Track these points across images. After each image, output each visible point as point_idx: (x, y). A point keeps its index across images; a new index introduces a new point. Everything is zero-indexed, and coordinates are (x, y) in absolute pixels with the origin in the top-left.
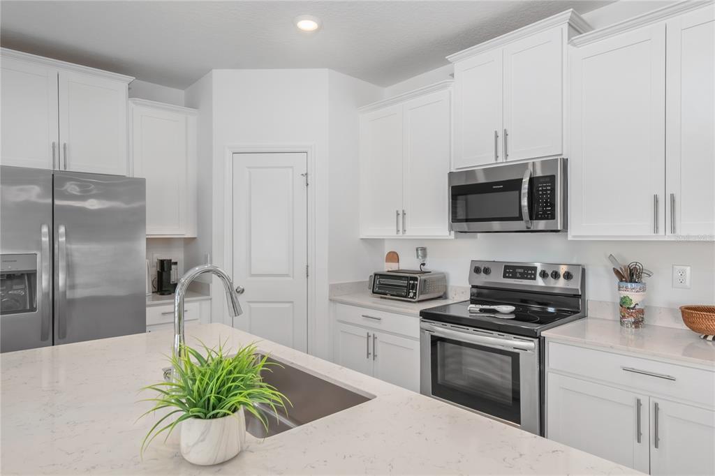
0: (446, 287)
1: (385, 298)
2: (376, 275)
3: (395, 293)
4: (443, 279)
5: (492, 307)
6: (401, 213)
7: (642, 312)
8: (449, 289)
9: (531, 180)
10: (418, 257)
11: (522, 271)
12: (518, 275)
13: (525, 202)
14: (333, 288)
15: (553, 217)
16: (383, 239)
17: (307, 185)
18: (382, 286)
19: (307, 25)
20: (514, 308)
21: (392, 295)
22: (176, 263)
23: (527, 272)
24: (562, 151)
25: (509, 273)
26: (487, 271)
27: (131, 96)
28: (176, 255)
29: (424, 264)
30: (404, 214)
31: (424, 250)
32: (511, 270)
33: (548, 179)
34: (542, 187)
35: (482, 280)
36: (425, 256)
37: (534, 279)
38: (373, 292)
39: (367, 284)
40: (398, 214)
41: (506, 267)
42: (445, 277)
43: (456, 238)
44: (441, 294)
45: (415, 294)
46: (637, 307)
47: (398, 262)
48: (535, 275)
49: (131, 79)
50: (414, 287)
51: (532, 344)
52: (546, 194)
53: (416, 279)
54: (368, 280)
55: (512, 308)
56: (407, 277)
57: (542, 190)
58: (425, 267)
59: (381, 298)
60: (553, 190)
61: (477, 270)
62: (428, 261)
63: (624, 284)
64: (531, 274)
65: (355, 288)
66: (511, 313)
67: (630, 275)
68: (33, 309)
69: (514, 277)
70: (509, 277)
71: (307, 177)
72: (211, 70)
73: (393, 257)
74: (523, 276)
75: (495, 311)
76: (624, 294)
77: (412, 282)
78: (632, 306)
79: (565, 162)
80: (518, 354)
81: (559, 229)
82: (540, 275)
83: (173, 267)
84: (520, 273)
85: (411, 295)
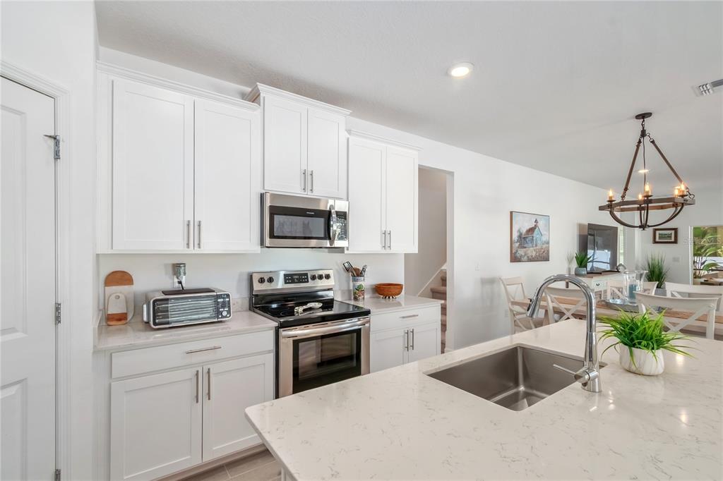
11: (298, 277)
12: (296, 281)
17: (57, 158)
23: (302, 277)
25: (289, 280)
26: (270, 280)
30: (198, 226)
32: (290, 278)
33: (342, 214)
36: (185, 272)
37: (308, 281)
40: (188, 225)
41: (285, 275)
45: (229, 311)
48: (307, 278)
50: (225, 304)
60: (346, 221)
61: (261, 280)
64: (305, 279)
69: (293, 282)
70: (289, 283)
71: (57, 144)
74: (300, 281)
78: (363, 289)
80: (361, 329)
82: (311, 279)
84: (297, 279)
85: (225, 313)
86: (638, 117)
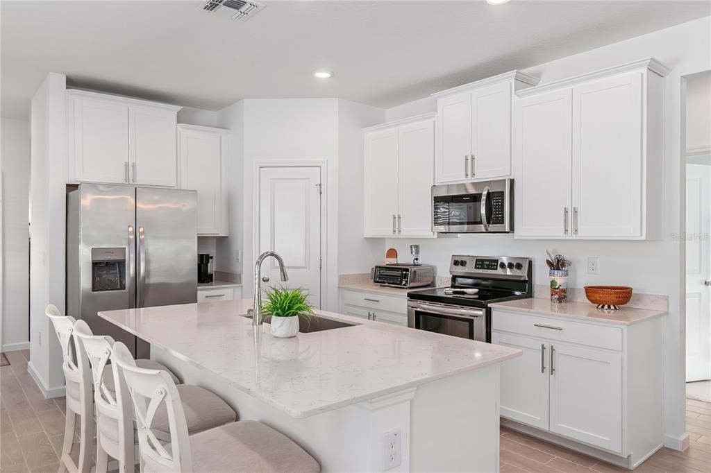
0: (434, 277)
1: (384, 286)
2: (376, 267)
3: (392, 282)
4: (432, 270)
5: (462, 290)
6: (397, 217)
7: (564, 291)
8: (437, 278)
9: (488, 194)
10: (412, 253)
11: (488, 263)
12: (485, 267)
13: (483, 211)
14: (342, 278)
15: (502, 222)
16: (385, 238)
17: (321, 193)
18: (381, 276)
19: (322, 75)
20: (477, 290)
21: (389, 283)
22: (212, 258)
23: (492, 263)
24: (511, 173)
25: (479, 264)
26: (463, 263)
27: (178, 122)
28: (211, 251)
29: (417, 259)
30: (399, 218)
31: (417, 247)
32: (481, 263)
33: (499, 194)
34: (496, 199)
35: (460, 270)
36: (417, 252)
37: (496, 269)
38: (375, 282)
39: (370, 275)
40: (395, 218)
41: (477, 260)
42: (433, 270)
43: (438, 237)
44: (429, 283)
45: (407, 282)
46: (561, 288)
47: (397, 257)
48: (497, 265)
49: (179, 108)
50: (406, 276)
51: (481, 313)
52: (499, 205)
53: (407, 270)
54: (370, 272)
55: (476, 290)
56: (401, 269)
57: (496, 202)
58: (418, 261)
59: (381, 286)
60: (503, 202)
61: (456, 263)
62: (420, 257)
63: (553, 271)
64: (495, 265)
65: (361, 278)
66: (476, 294)
67: (558, 264)
68: (123, 287)
69: (482, 268)
70: (478, 268)
71: (321, 188)
72: (242, 99)
73: (392, 253)
74: (489, 267)
75: (463, 293)
76: (553, 278)
77: (404, 272)
78: (557, 287)
79: (512, 182)
80: (473, 320)
81: (507, 231)
82: (500, 266)
83: (210, 260)
84: (487, 265)
85: (404, 282)
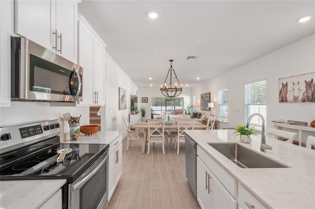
15: (81, 95)
23: (36, 129)
25: (24, 133)
32: (26, 131)
37: (42, 133)
41: (21, 129)
48: (41, 129)
69: (29, 135)
70: (25, 137)
74: (35, 133)
76: (77, 128)
82: (45, 129)
84: (32, 131)
86: (170, 61)
